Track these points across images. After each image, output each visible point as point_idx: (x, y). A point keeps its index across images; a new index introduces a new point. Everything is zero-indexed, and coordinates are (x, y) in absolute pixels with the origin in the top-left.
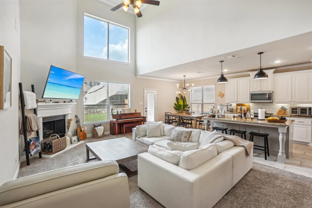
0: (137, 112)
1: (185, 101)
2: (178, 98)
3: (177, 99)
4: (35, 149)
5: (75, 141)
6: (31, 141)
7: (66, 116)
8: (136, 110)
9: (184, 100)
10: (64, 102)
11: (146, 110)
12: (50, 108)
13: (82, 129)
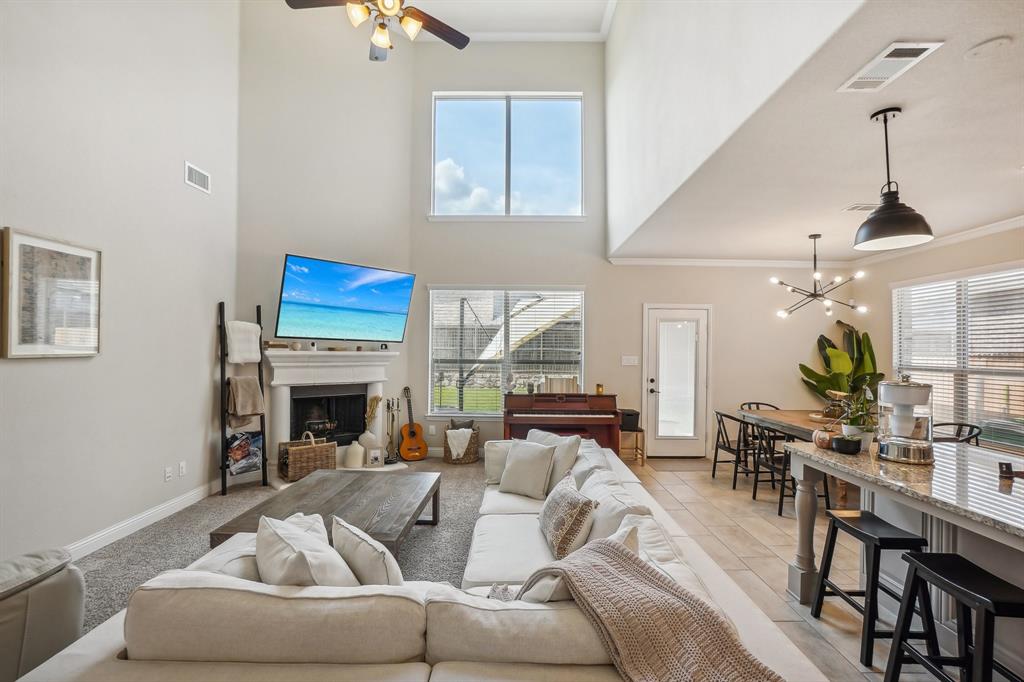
0: (605, 391)
1: (867, 357)
2: (828, 341)
3: (823, 343)
4: (244, 462)
5: (376, 459)
6: (234, 438)
7: (369, 387)
8: (599, 386)
9: (861, 355)
10: (359, 349)
11: (652, 386)
12: (311, 364)
13: (415, 429)
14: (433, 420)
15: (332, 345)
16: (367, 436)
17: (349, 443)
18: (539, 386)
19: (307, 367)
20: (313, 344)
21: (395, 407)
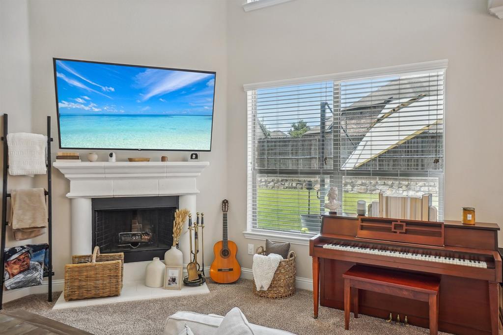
4: (21, 276)
5: (174, 280)
7: (180, 201)
10: (163, 159)
12: (107, 176)
13: (230, 247)
14: (251, 238)
15: (133, 155)
16: (173, 253)
18: (370, 206)
19: (106, 178)
20: (111, 155)
21: (200, 224)
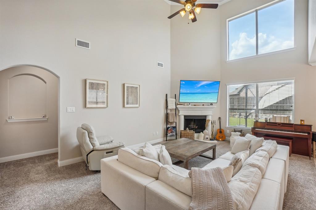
4: (171, 134)
5: (207, 138)
6: (169, 127)
7: (207, 117)
10: (203, 105)
13: (222, 131)
14: (229, 128)
15: (195, 104)
16: (206, 131)
17: (200, 133)
18: (269, 119)
19: (188, 110)
20: (190, 104)
21: (214, 123)
